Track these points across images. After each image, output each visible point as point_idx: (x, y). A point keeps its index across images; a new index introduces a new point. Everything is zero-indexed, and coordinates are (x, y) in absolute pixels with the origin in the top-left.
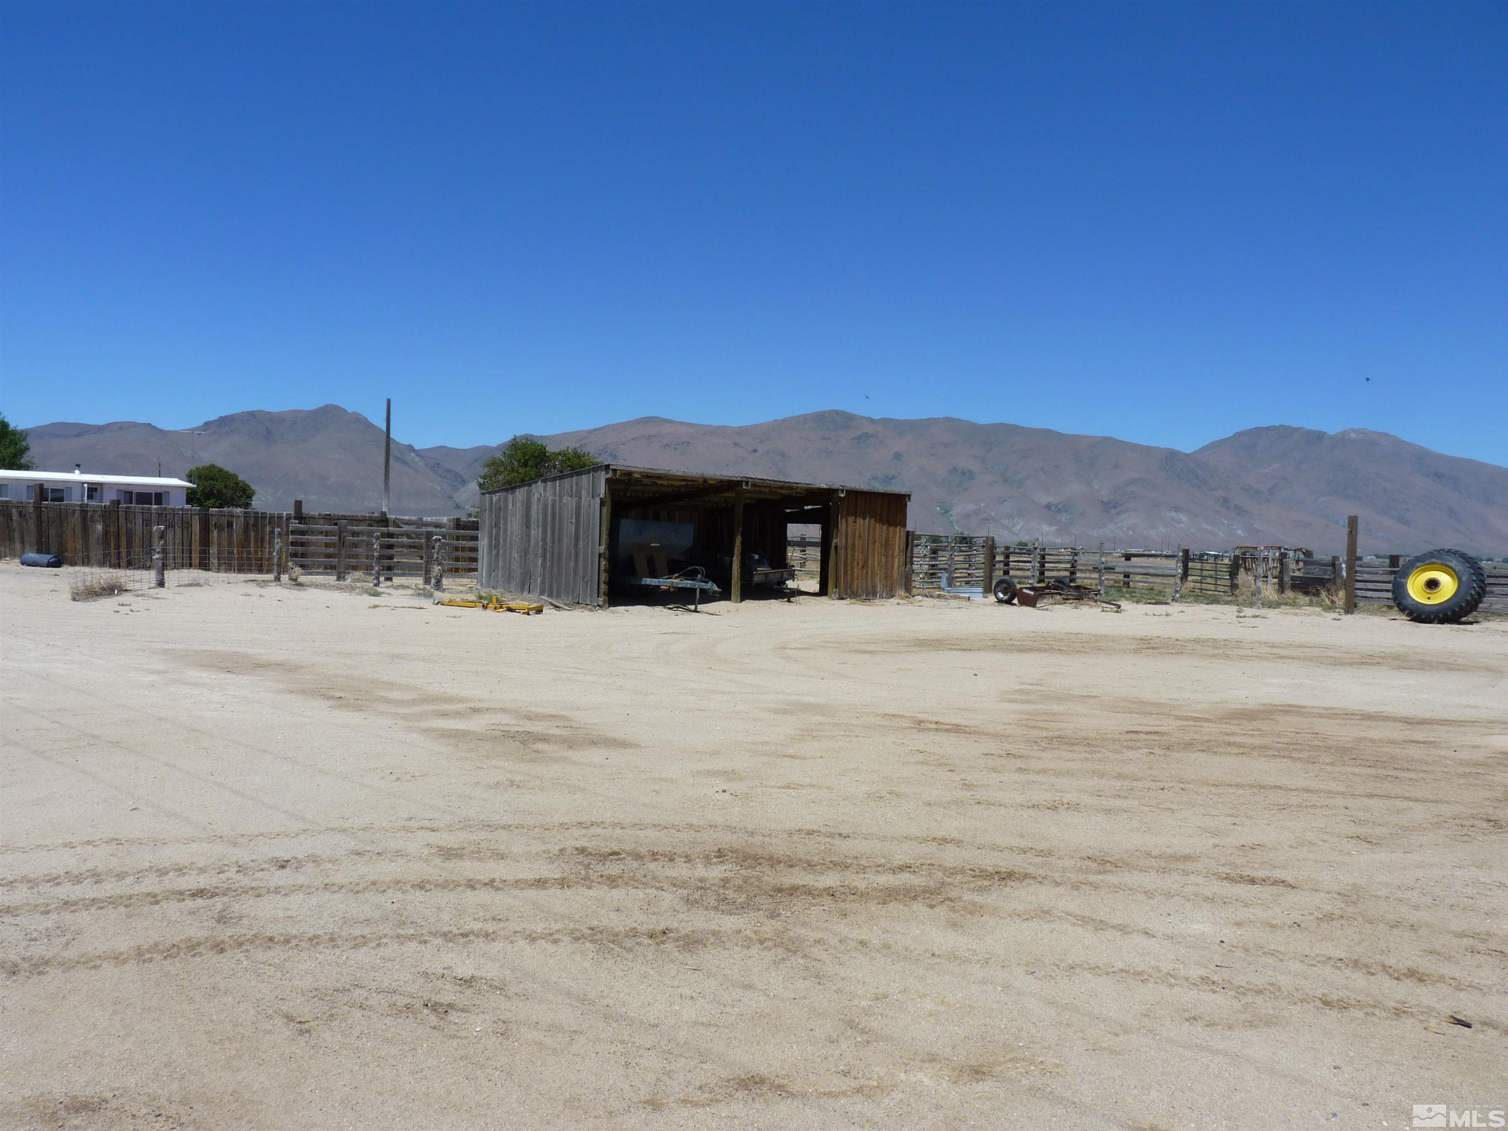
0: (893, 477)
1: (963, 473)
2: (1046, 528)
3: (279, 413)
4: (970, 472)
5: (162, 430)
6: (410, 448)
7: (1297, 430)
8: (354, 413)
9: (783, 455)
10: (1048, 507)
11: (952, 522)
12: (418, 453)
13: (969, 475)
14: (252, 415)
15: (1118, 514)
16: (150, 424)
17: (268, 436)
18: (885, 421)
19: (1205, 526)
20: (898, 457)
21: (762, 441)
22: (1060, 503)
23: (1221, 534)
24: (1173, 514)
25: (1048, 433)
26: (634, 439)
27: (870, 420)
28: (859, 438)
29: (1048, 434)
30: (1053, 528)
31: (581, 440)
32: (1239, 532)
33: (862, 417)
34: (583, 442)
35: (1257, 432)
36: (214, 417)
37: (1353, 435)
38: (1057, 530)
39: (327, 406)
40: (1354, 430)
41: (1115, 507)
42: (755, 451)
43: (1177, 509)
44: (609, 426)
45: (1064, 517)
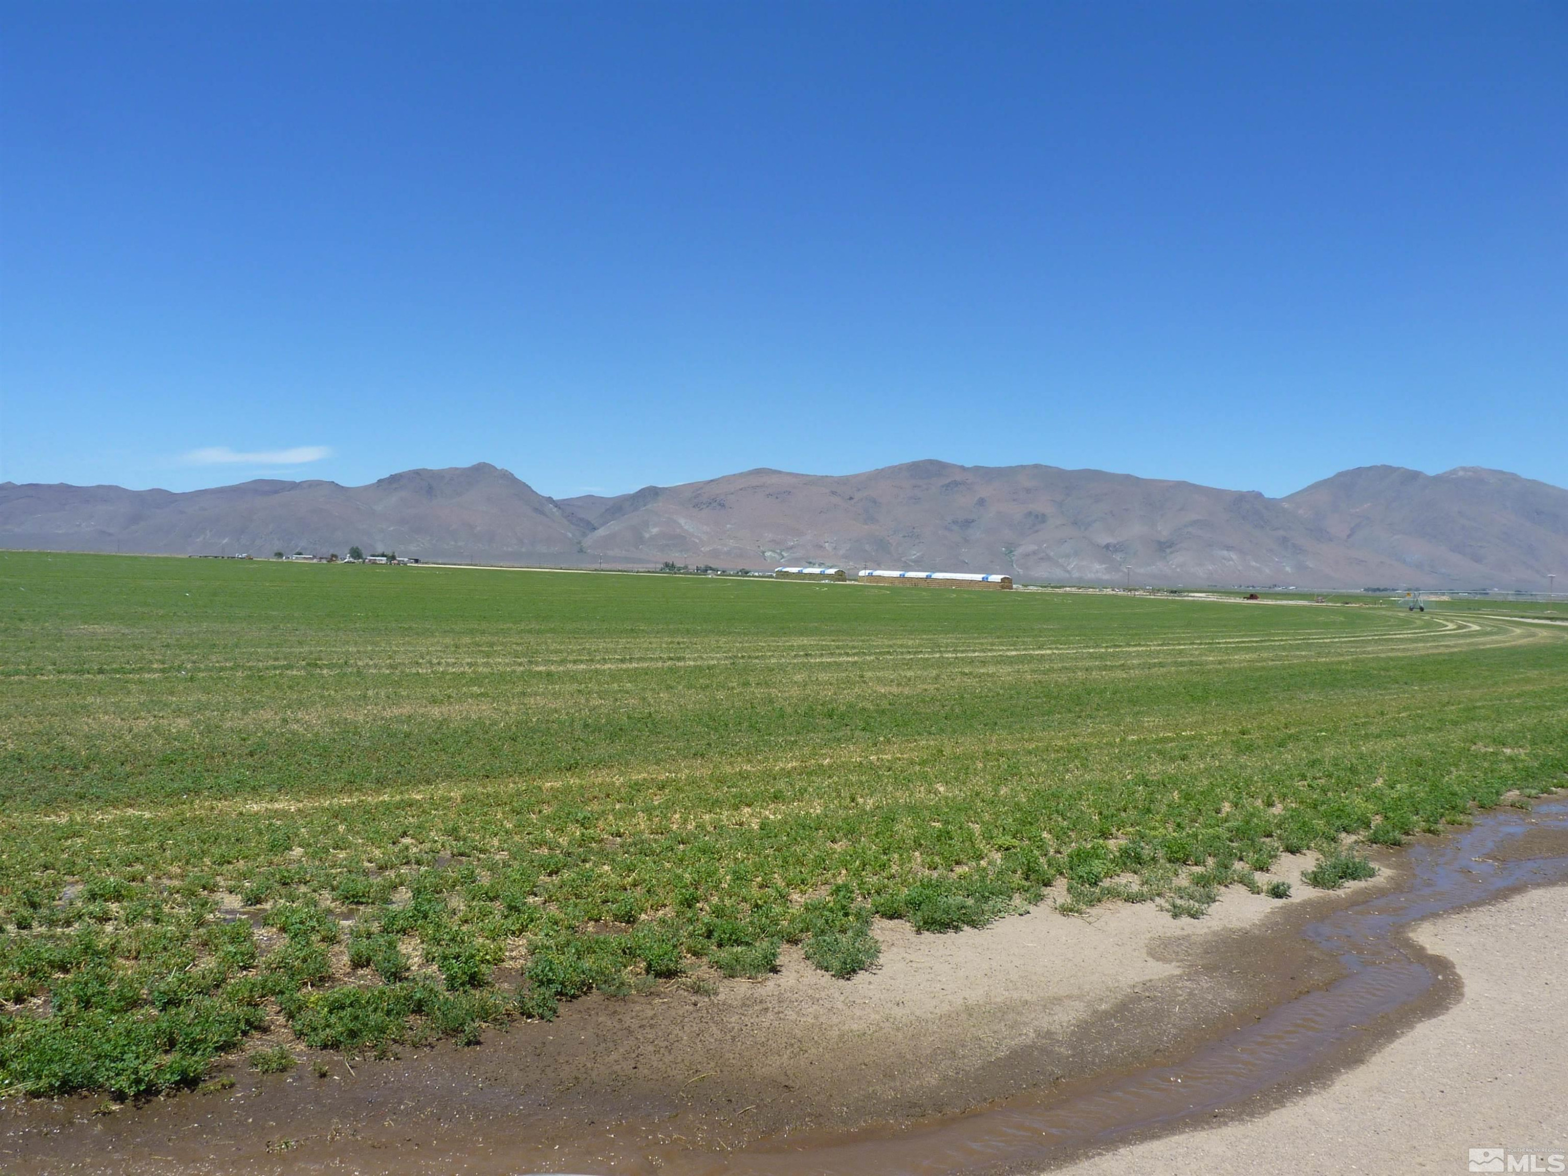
0: (973, 521)
1: (1037, 516)
2: (1097, 566)
3: (439, 470)
4: (1044, 515)
5: (343, 487)
6: (550, 500)
7: (1398, 468)
8: (502, 470)
9: (875, 502)
10: (1107, 546)
11: (1012, 562)
12: (556, 504)
13: (1041, 518)
14: (417, 473)
15: (1171, 553)
16: (333, 482)
17: (430, 490)
18: (977, 469)
19: (1254, 564)
20: (981, 502)
21: (859, 490)
22: (1118, 543)
23: (1267, 571)
24: (1225, 553)
25: (1128, 477)
26: (741, 489)
27: (963, 468)
28: (948, 485)
29: (1128, 479)
30: (1104, 566)
31: (697, 490)
32: (1288, 569)
33: (954, 466)
34: (699, 492)
35: (1359, 471)
36: (385, 475)
37: (1461, 473)
38: (1106, 569)
39: (479, 464)
40: (1464, 469)
41: (1170, 547)
42: (851, 498)
43: (1229, 548)
44: (723, 477)
45: (1118, 557)
